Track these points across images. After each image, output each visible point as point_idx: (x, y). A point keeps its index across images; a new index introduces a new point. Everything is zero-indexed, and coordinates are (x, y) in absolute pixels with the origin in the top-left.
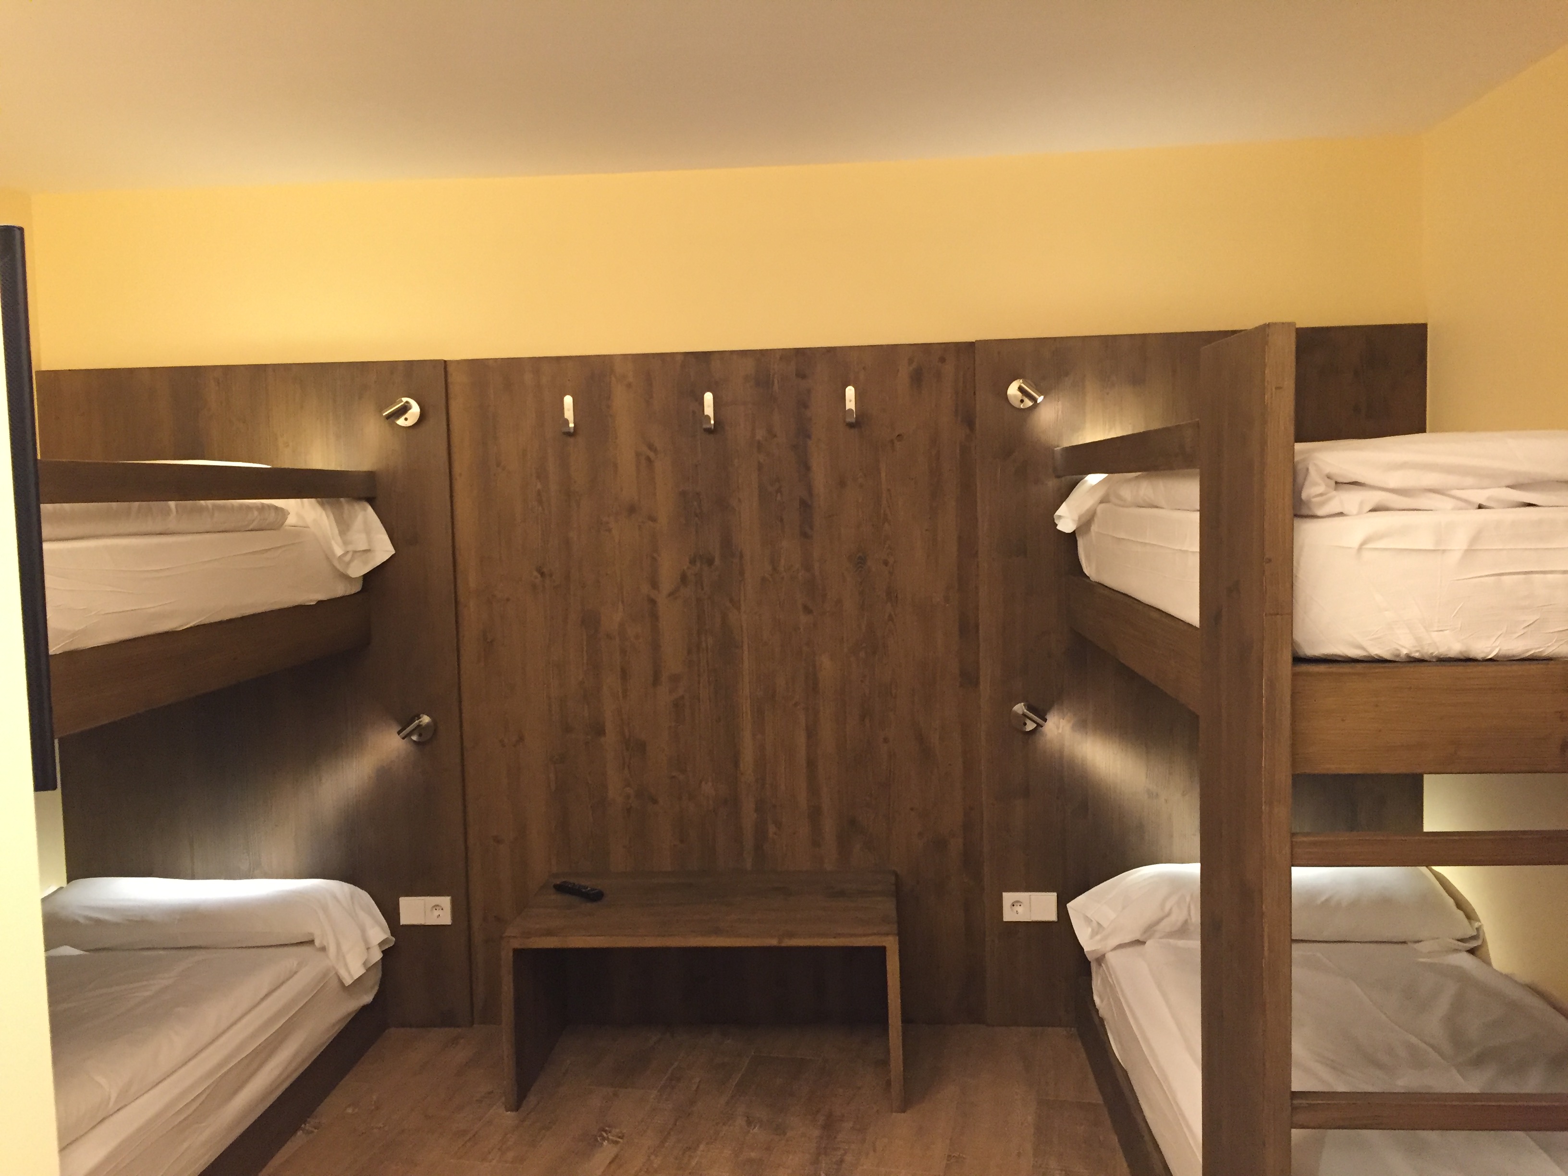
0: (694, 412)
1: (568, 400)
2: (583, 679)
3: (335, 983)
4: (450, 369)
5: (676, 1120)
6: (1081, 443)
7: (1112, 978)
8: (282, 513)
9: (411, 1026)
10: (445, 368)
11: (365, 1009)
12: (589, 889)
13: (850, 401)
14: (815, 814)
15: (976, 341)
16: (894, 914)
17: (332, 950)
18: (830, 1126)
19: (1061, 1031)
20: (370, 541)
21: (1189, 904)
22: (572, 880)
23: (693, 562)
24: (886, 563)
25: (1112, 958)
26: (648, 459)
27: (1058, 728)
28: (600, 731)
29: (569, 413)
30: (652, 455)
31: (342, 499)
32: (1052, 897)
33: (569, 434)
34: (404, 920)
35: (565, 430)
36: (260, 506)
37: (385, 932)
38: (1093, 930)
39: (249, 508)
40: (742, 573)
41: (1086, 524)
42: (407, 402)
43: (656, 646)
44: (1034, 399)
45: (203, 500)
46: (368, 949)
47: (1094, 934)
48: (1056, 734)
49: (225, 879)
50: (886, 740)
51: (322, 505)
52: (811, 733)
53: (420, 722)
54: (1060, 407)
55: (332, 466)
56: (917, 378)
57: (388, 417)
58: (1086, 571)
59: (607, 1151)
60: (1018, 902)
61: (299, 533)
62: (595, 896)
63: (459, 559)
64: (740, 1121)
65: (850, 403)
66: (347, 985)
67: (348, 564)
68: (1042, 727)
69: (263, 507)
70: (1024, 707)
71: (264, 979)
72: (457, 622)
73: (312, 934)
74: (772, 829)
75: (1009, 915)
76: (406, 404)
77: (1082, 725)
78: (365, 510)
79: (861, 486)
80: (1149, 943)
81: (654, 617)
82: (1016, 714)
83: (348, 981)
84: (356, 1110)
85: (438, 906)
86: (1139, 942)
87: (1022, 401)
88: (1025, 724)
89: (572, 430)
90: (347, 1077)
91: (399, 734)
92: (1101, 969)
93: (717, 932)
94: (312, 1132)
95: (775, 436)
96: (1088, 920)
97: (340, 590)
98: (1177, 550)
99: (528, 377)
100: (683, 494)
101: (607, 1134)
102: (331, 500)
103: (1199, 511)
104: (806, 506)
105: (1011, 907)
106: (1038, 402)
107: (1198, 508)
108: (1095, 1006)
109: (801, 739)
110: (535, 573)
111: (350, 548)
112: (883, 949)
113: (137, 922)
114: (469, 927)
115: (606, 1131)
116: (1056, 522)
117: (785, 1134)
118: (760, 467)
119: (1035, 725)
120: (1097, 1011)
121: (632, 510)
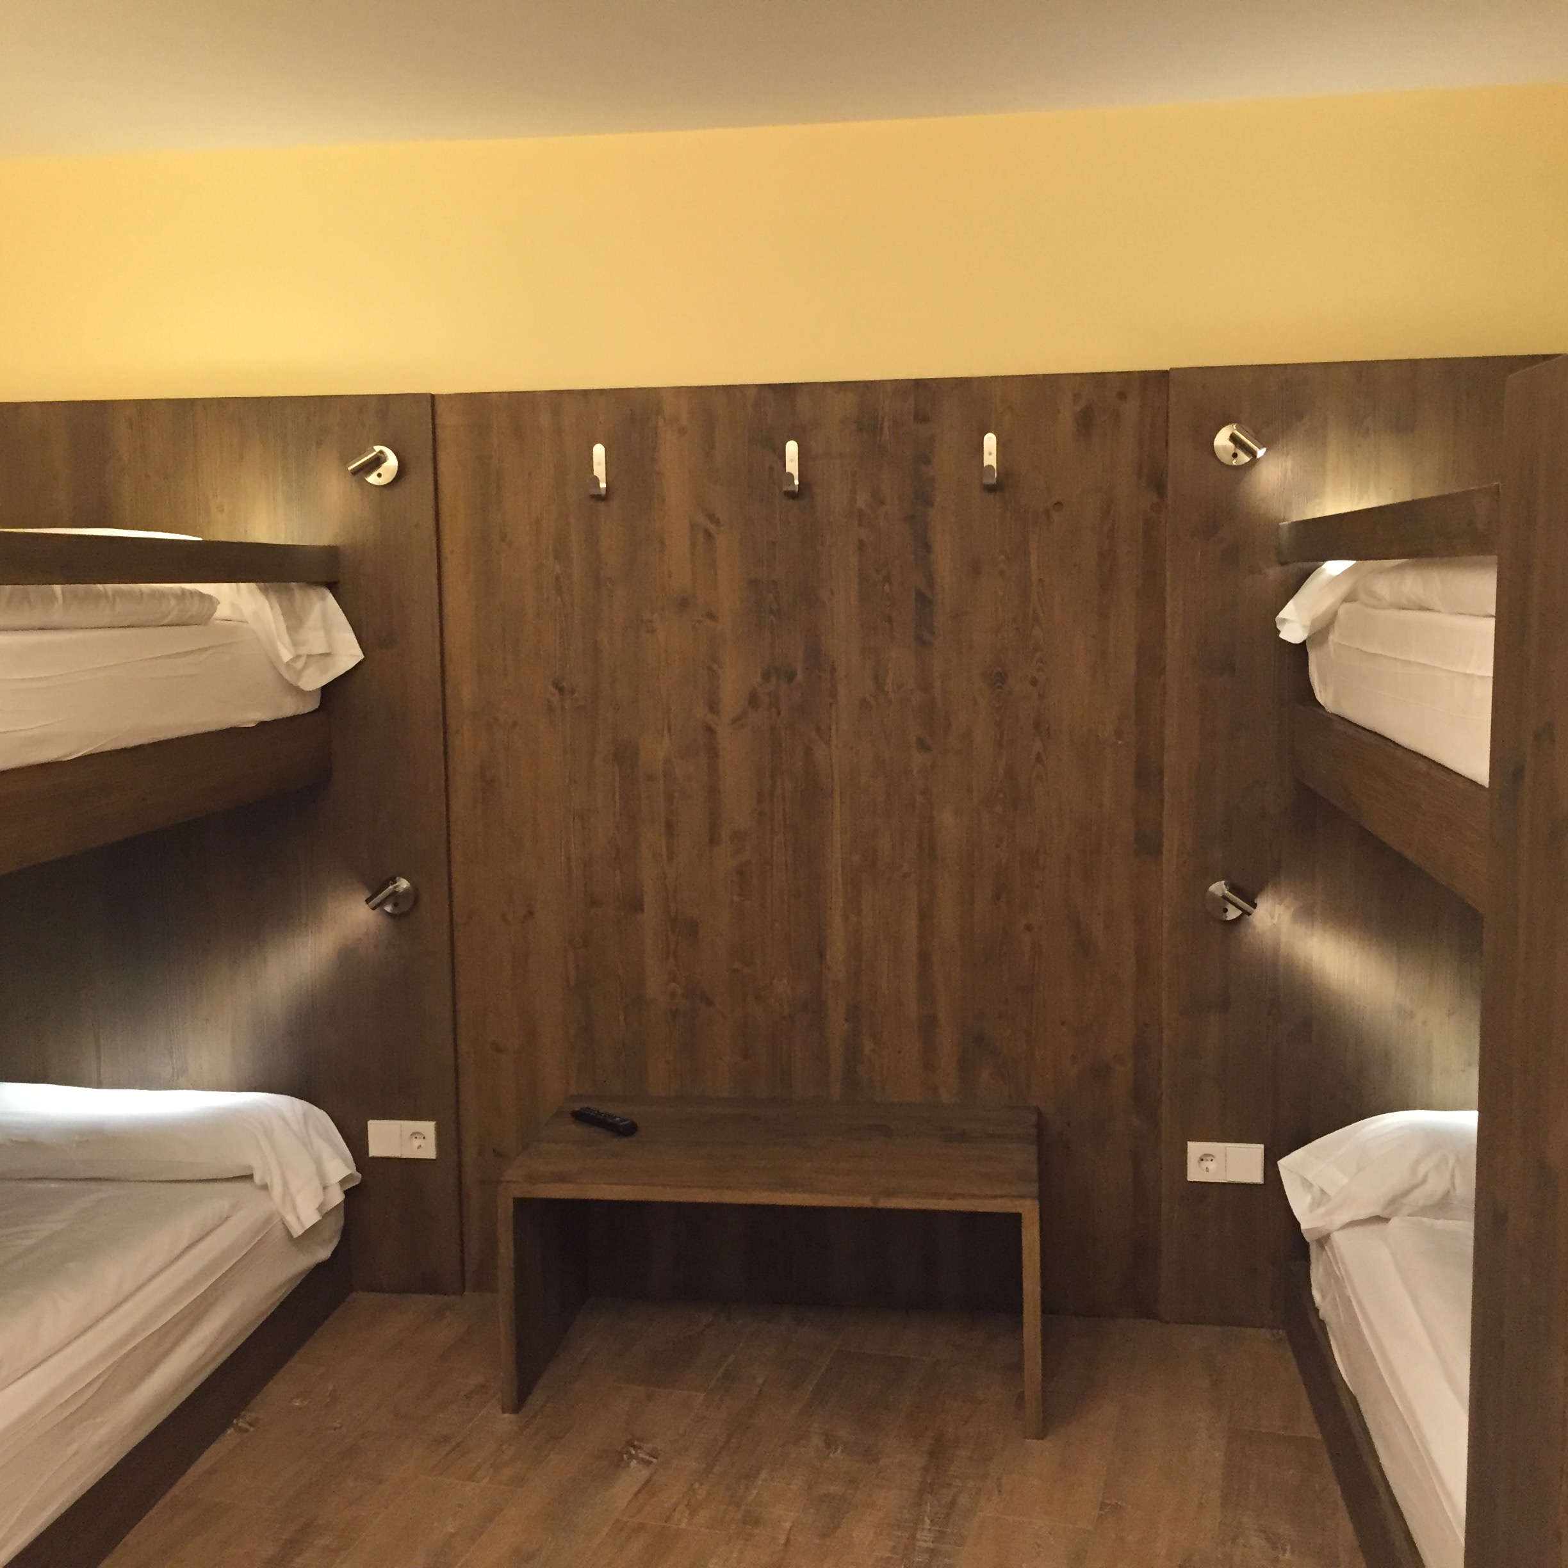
0: (771, 468)
1: (599, 451)
2: (614, 834)
3: (279, 1232)
4: (440, 407)
5: (729, 1437)
6: (1318, 515)
7: (1339, 1268)
8: (210, 602)
9: (382, 1290)
10: (433, 406)
11: (319, 1267)
12: (618, 1119)
13: (990, 454)
14: (928, 1025)
15: (1171, 369)
16: (1034, 1169)
17: (277, 1190)
18: (939, 1454)
19: (1265, 1333)
20: (329, 642)
21: (1453, 1167)
22: (595, 1106)
23: (766, 677)
24: (1034, 682)
25: (1338, 1238)
26: (708, 535)
27: (1272, 917)
28: (636, 905)
29: (599, 469)
30: (712, 527)
31: (293, 584)
32: (1259, 1149)
33: (599, 498)
34: (375, 1150)
35: (594, 492)
36: (179, 593)
37: (349, 1167)
38: (1313, 1198)
39: (163, 595)
40: (834, 695)
41: (1321, 632)
42: (381, 452)
43: (713, 792)
44: (1252, 453)
45: (100, 584)
46: (325, 1188)
47: (1316, 1204)
48: (1270, 924)
49: (141, 1089)
50: (1028, 928)
51: (265, 591)
52: (925, 915)
53: (397, 886)
54: (1289, 463)
55: (281, 539)
56: (1085, 421)
57: (355, 472)
58: (1320, 698)
59: (635, 1474)
60: (1207, 1155)
61: (233, 631)
62: (627, 1130)
63: (449, 668)
64: (816, 1440)
65: (990, 458)
66: (295, 1236)
67: (300, 673)
68: (1249, 914)
69: (184, 592)
70: (1224, 886)
71: (186, 1226)
72: (446, 753)
73: (250, 1167)
74: (868, 1047)
75: (1195, 1173)
76: (379, 455)
77: (1307, 914)
78: (323, 599)
79: (1002, 573)
80: (1394, 1221)
81: (713, 752)
82: (1213, 895)
83: (297, 1231)
84: (306, 1403)
85: (418, 1133)
86: (1379, 1219)
87: (1235, 455)
88: (1226, 910)
89: (604, 493)
90: (296, 1358)
91: (367, 904)
92: (1324, 1253)
93: (788, 1185)
94: (246, 1431)
95: (882, 503)
96: (1307, 1184)
97: (290, 707)
98: (1457, 673)
99: (545, 419)
100: (754, 583)
101: (636, 1451)
102: (276, 585)
103: (1495, 617)
104: (924, 601)
105: (1199, 1162)
106: (1258, 456)
107: (1493, 612)
108: (1313, 1303)
109: (911, 923)
110: (552, 689)
111: (303, 650)
112: (1017, 1218)
113: (23, 1143)
114: (460, 1165)
115: (634, 1446)
116: (1279, 627)
117: (877, 1460)
118: (861, 545)
119: (1239, 913)
120: (1317, 1311)
121: (684, 604)
